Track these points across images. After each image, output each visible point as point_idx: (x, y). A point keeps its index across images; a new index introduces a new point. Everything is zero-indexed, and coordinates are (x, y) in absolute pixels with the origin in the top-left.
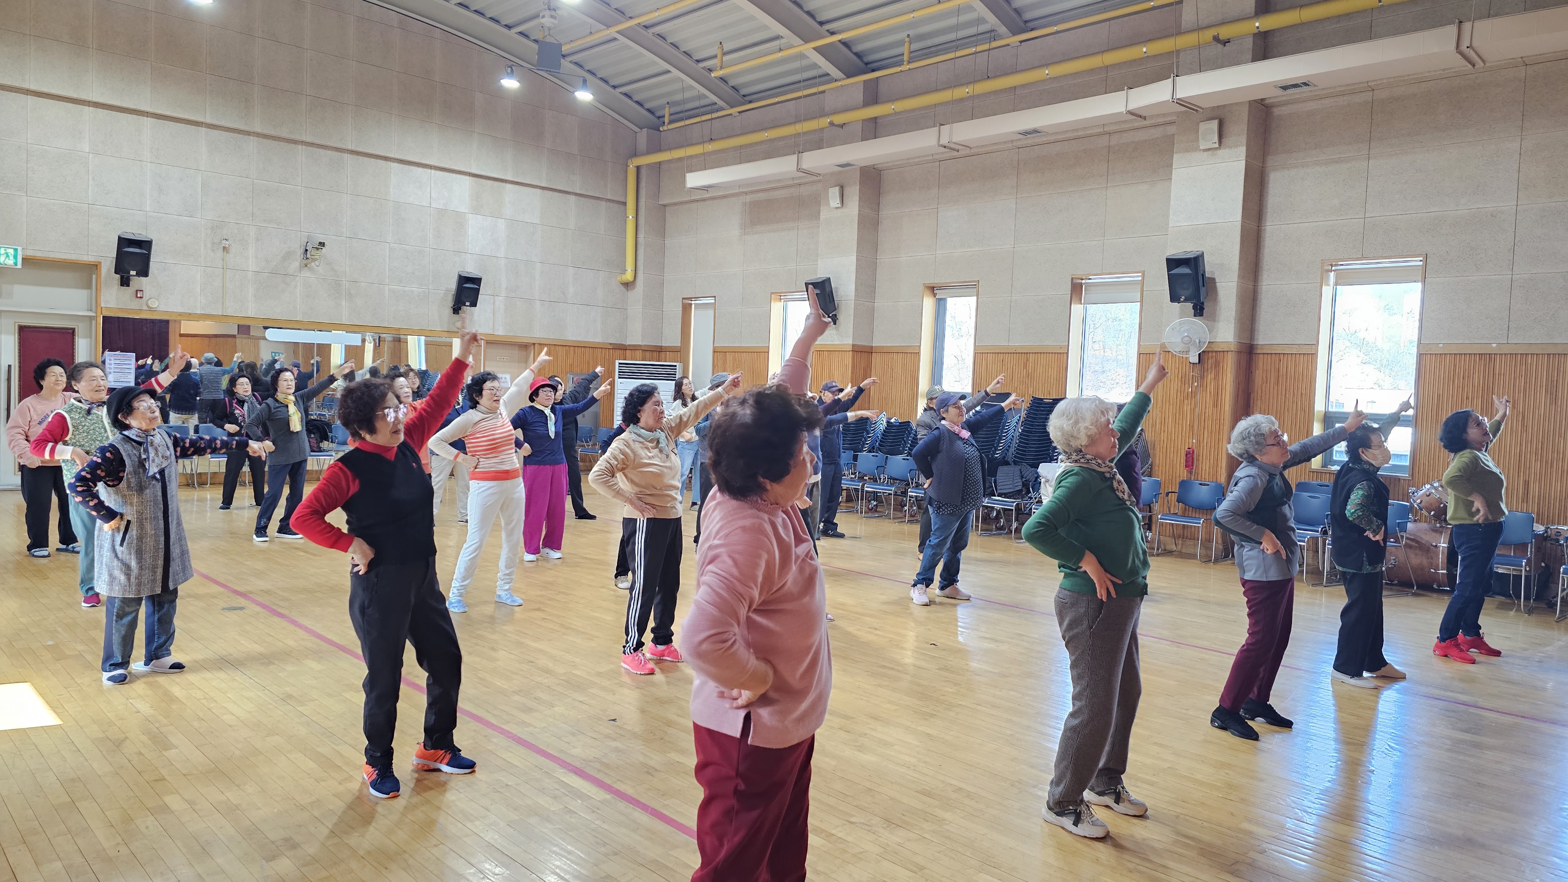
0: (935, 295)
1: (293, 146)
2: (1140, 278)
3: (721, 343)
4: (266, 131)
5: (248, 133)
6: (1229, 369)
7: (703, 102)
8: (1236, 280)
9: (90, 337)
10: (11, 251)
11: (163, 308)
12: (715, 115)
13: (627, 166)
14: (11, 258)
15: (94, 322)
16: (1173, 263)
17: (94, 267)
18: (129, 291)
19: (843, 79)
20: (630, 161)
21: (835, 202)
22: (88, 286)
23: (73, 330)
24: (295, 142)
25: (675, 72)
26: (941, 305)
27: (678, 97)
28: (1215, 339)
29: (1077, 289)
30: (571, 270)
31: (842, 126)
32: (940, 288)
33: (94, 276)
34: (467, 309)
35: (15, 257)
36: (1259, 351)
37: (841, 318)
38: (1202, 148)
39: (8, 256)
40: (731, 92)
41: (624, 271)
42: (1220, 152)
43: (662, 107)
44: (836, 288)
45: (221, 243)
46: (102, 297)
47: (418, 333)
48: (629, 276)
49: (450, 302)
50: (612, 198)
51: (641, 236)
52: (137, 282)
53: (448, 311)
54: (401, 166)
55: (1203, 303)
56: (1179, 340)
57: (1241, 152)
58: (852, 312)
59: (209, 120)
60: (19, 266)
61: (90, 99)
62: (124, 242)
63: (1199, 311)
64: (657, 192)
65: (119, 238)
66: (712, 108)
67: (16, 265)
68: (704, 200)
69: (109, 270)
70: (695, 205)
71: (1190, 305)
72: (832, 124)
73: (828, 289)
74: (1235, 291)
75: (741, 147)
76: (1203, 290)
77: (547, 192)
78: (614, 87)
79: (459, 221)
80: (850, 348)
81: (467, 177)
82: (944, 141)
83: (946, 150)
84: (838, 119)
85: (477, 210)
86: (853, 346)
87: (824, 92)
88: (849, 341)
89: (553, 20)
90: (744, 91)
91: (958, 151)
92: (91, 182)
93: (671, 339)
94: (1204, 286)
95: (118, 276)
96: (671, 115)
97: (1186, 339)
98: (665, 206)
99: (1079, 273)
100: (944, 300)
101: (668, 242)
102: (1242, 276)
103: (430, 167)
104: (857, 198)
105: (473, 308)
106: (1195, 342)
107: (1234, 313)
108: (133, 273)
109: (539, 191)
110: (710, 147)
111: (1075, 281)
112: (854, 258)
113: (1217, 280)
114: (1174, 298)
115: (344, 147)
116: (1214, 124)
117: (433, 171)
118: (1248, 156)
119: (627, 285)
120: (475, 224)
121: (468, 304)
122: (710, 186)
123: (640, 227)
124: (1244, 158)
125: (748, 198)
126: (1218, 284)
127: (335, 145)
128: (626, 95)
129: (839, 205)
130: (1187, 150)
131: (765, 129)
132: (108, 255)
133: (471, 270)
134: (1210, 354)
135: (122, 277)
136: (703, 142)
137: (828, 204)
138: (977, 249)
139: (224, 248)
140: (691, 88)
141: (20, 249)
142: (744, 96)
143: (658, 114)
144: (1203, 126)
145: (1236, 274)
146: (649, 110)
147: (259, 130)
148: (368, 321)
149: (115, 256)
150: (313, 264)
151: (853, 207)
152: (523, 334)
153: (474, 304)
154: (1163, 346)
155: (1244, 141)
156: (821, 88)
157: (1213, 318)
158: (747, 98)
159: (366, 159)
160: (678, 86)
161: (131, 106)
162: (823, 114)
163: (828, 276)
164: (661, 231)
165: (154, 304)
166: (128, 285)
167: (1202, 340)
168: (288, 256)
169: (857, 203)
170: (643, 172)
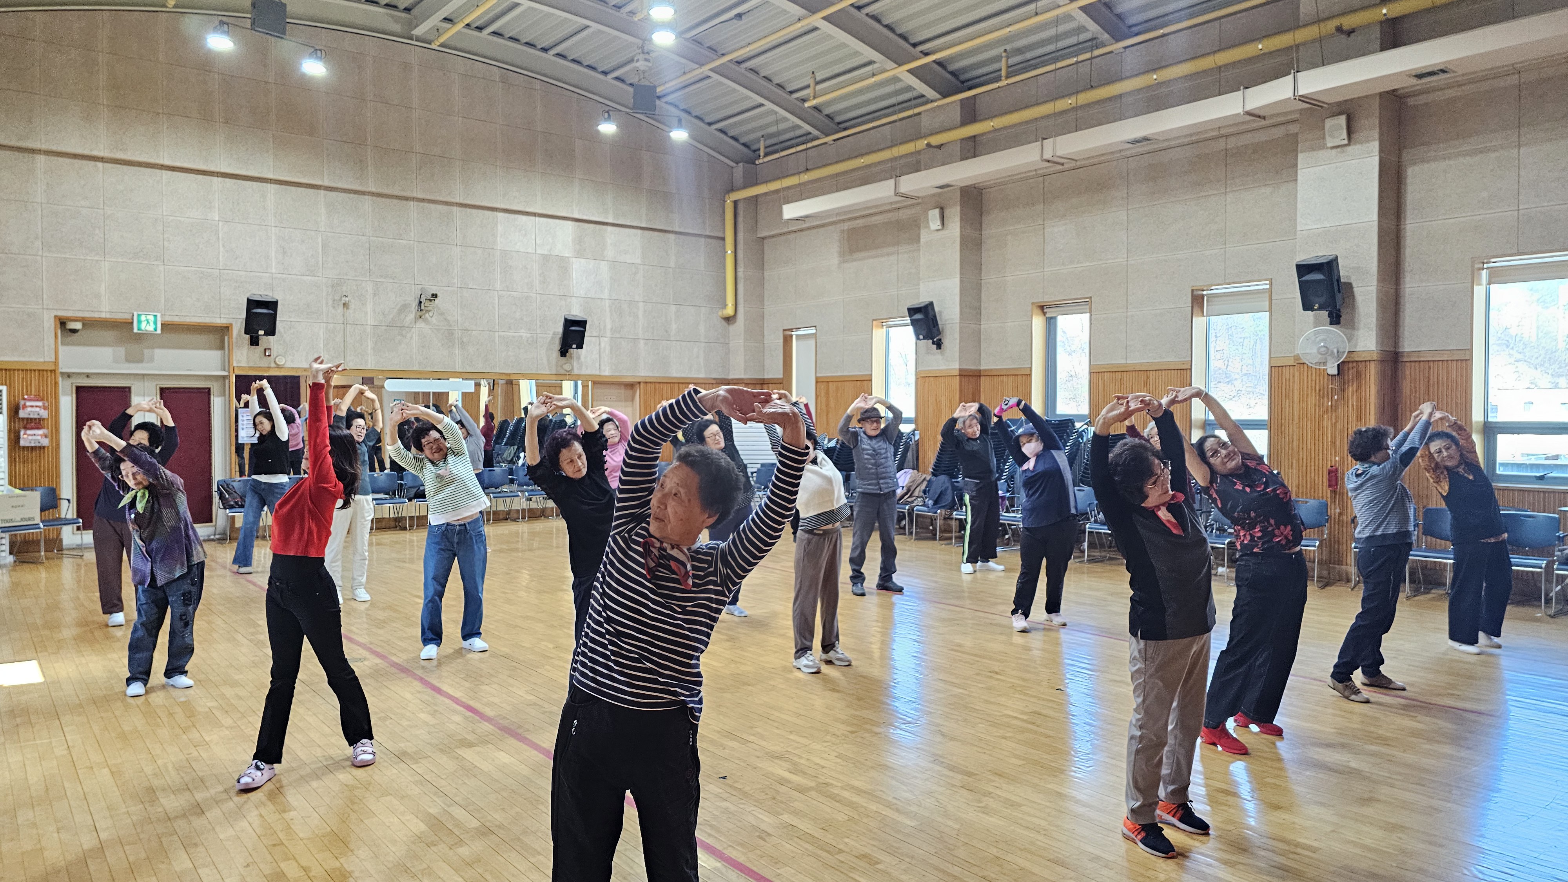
0: (1045, 314)
1: (405, 202)
2: (1268, 287)
3: (823, 374)
4: (380, 191)
5: (363, 193)
6: (1372, 381)
7: (799, 132)
8: (1375, 283)
9: (224, 395)
10: (151, 318)
11: (289, 364)
12: (809, 145)
13: (725, 201)
14: (152, 323)
15: (227, 381)
16: (1303, 269)
17: (225, 330)
18: (259, 349)
19: (940, 99)
20: (727, 196)
21: (935, 224)
22: (222, 347)
23: (209, 389)
24: (407, 199)
25: (769, 105)
26: (1051, 326)
27: (773, 129)
28: (1355, 347)
29: (1198, 300)
30: (673, 308)
31: (940, 147)
32: (1050, 306)
33: (226, 338)
34: (573, 351)
35: (155, 323)
36: (1405, 359)
37: (946, 342)
38: (1329, 145)
39: (148, 322)
40: (827, 121)
41: (725, 306)
42: (1349, 148)
43: (758, 141)
44: (940, 312)
45: (341, 300)
46: (234, 357)
47: (528, 377)
48: (729, 311)
49: (557, 346)
50: (712, 234)
51: (741, 270)
52: (265, 341)
53: (556, 353)
54: (507, 215)
55: (1339, 310)
56: (1315, 351)
57: (1374, 146)
58: (957, 336)
59: (326, 183)
60: (159, 331)
61: (218, 170)
62: (252, 304)
63: (1335, 319)
64: (755, 225)
65: (248, 300)
66: (807, 137)
67: (156, 330)
68: (801, 230)
69: (240, 331)
70: (793, 235)
71: (1325, 314)
72: (929, 145)
73: (931, 313)
74: (1374, 295)
75: (837, 175)
76: (1339, 296)
77: (647, 232)
78: (710, 124)
79: (563, 265)
80: (957, 373)
81: (570, 223)
82: (1048, 155)
83: (1050, 164)
84: (935, 140)
85: (580, 254)
86: (960, 370)
87: (919, 114)
88: (955, 366)
89: (646, 63)
90: (838, 119)
91: (1063, 164)
92: (221, 249)
93: (774, 371)
94: (1339, 292)
95: (248, 336)
96: (766, 147)
97: (1323, 349)
98: (763, 238)
99: (1199, 284)
100: (1055, 318)
101: (767, 274)
102: (1382, 279)
103: (535, 214)
104: (958, 219)
105: (579, 350)
106: (1332, 352)
107: (1374, 320)
108: (261, 332)
109: (639, 231)
110: (805, 177)
111: (1195, 293)
112: (957, 280)
113: (1354, 285)
114: (1307, 306)
115: (453, 200)
116: (1342, 119)
117: (537, 219)
118: (1381, 151)
119: (729, 320)
120: (578, 266)
121: (574, 346)
122: (807, 217)
123: (738, 262)
124: (1377, 153)
125: (846, 226)
126: (1355, 290)
127: (444, 200)
128: (721, 131)
129: (940, 227)
130: (1313, 149)
131: (862, 155)
132: (237, 318)
133: (577, 313)
134: (1350, 365)
135: (251, 338)
136: (799, 173)
137: (928, 227)
138: (1088, 264)
139: (344, 304)
140: (786, 119)
141: (159, 315)
142: (839, 123)
143: (754, 147)
144: (1329, 123)
145: (1375, 277)
146: (744, 145)
147: (373, 190)
148: (480, 367)
149: (244, 316)
150: (427, 315)
151: (955, 228)
152: (628, 374)
153: (580, 346)
154: (1297, 358)
155: (1377, 136)
156: (916, 111)
157: (1352, 325)
158: (842, 126)
159: (474, 211)
160: (771, 118)
161: (256, 175)
162: (920, 137)
163: (931, 300)
164: (760, 264)
165: (281, 361)
166: (257, 345)
167: (1341, 350)
168: (404, 307)
169: (958, 224)
170: (741, 207)
